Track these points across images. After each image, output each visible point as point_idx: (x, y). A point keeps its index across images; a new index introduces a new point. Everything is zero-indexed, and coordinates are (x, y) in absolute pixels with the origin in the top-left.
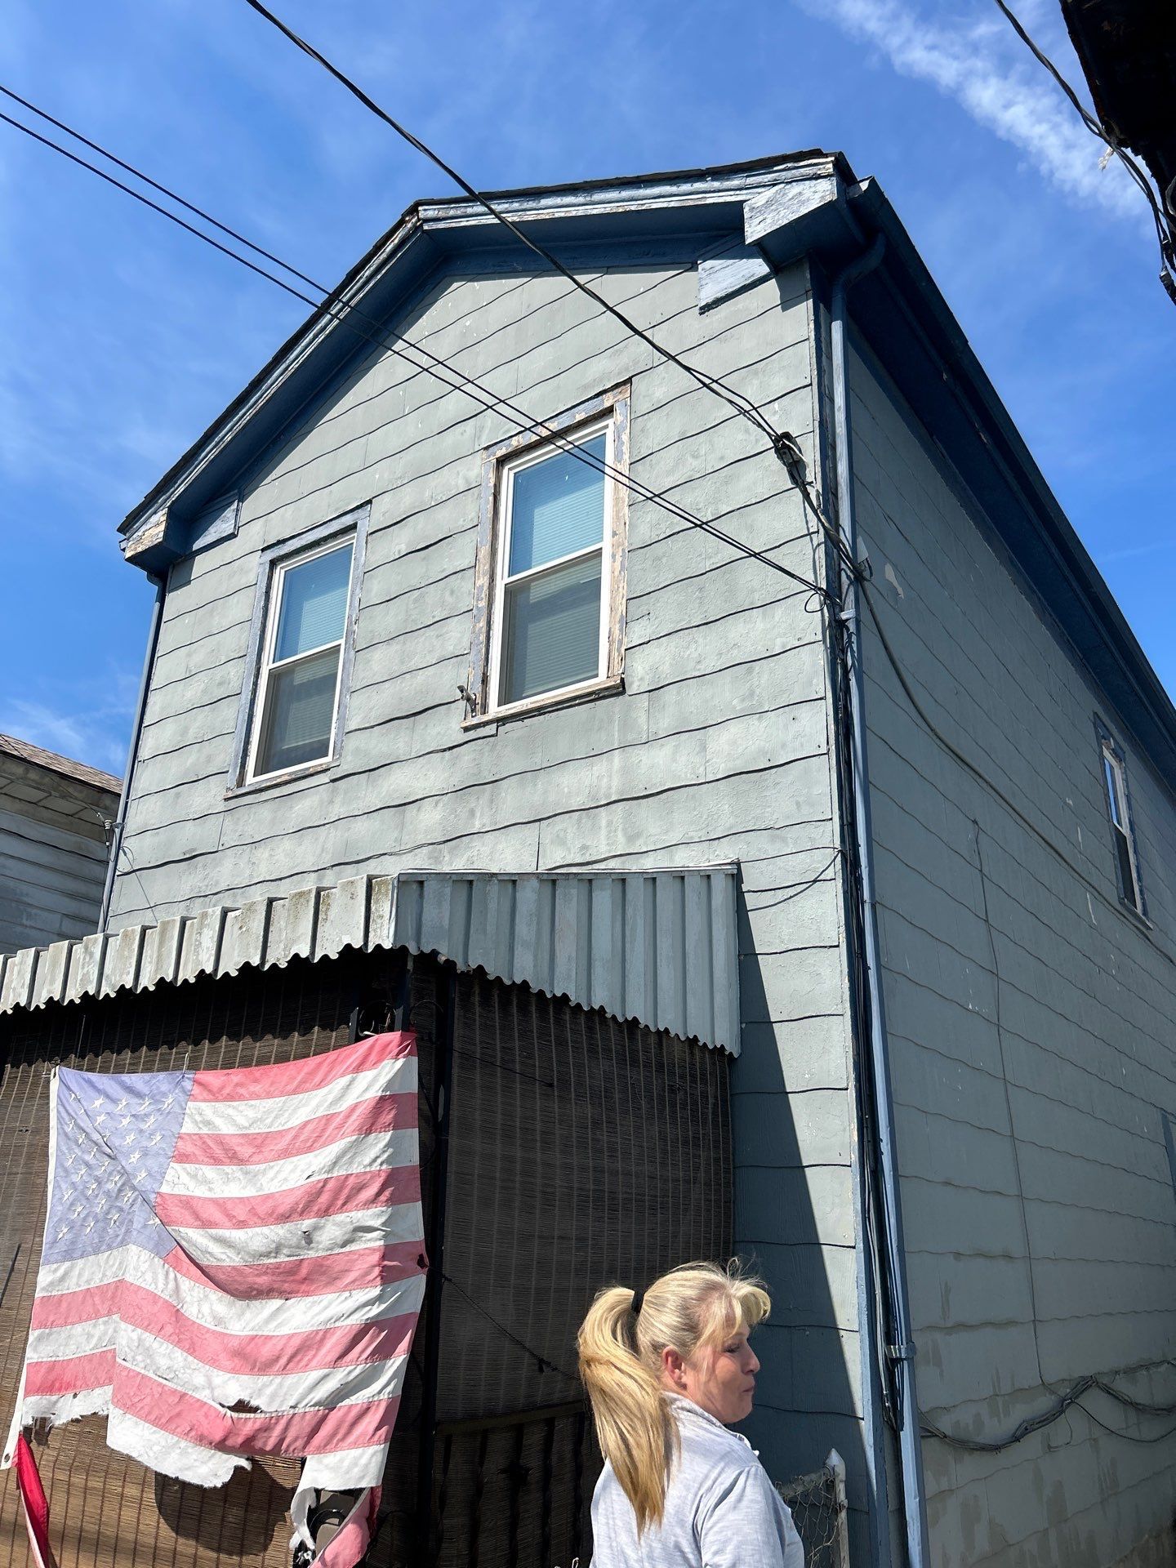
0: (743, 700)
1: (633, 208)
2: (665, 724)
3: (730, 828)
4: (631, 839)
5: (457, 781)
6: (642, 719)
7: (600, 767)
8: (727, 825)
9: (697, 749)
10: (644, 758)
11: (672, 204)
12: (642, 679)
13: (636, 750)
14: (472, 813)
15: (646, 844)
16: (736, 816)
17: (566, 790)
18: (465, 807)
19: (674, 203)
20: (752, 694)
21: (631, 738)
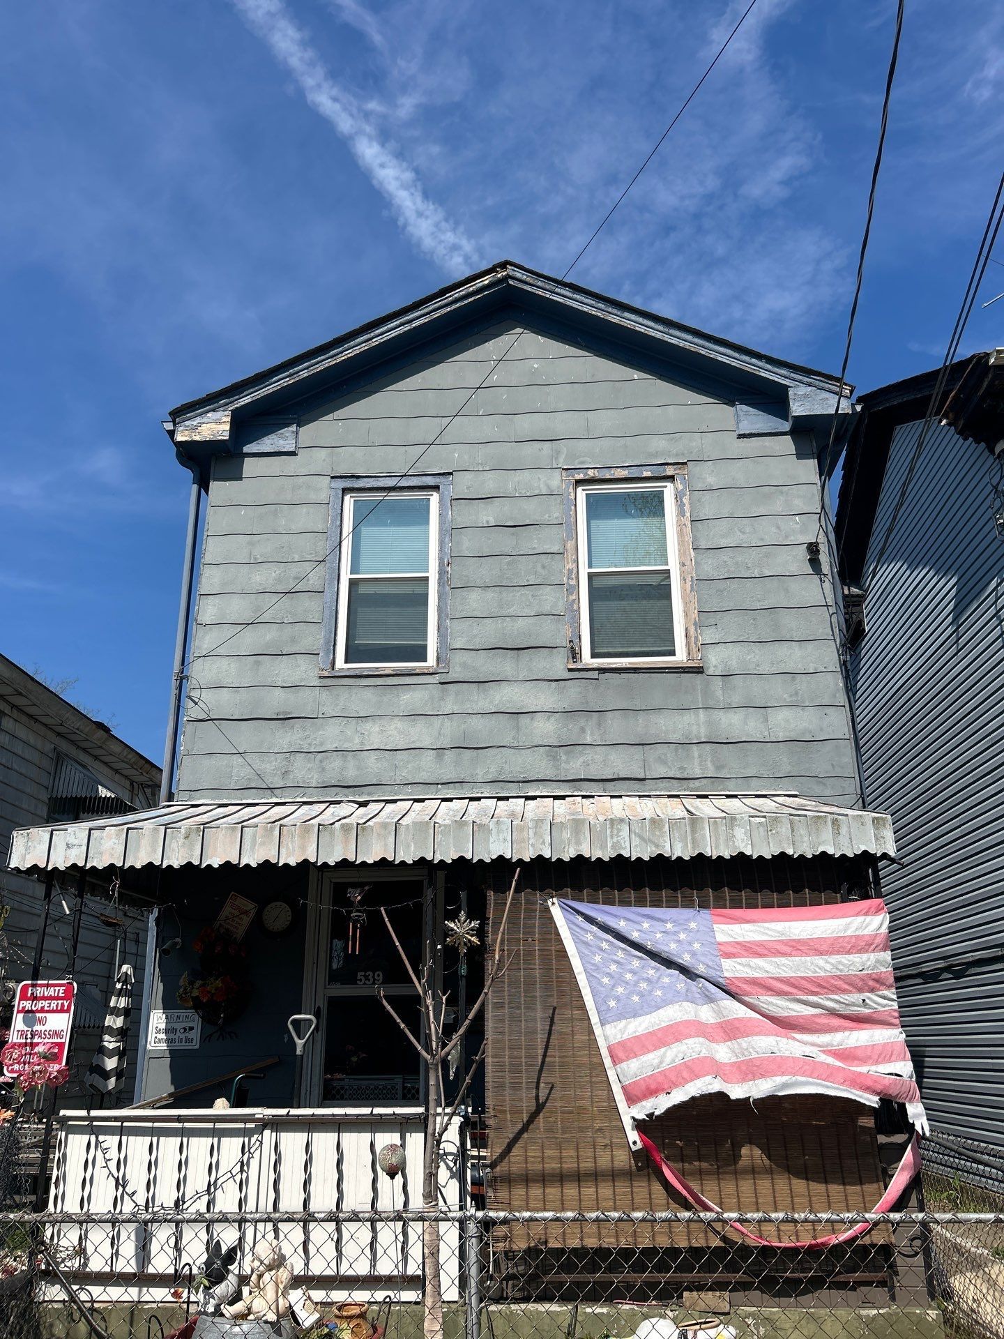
0: (791, 696)
1: (703, 353)
2: (736, 699)
3: (789, 773)
4: (719, 768)
5: (565, 705)
6: (719, 693)
7: (688, 718)
8: (787, 770)
9: (761, 720)
10: (723, 719)
11: (734, 364)
12: (715, 666)
13: (716, 712)
14: (583, 730)
15: (729, 773)
16: (793, 766)
17: (664, 728)
18: (575, 725)
19: (735, 363)
20: (797, 694)
21: (711, 703)
